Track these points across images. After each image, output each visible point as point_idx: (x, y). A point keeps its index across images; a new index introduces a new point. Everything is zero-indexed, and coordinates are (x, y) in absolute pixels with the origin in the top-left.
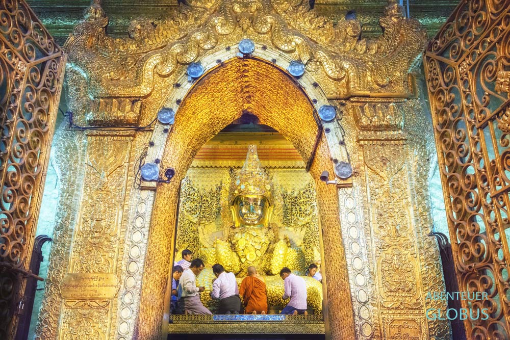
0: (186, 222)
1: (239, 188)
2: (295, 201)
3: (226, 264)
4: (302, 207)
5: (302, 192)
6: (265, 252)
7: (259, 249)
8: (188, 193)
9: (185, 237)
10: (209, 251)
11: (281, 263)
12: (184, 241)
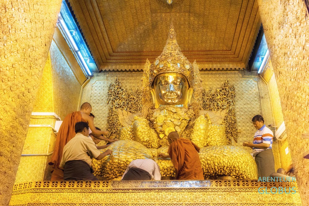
0: (114, 117)
1: (158, 67)
2: (213, 98)
3: (143, 140)
4: (219, 103)
5: (218, 90)
6: (184, 128)
7: (178, 124)
8: (117, 92)
9: (113, 129)
10: (127, 129)
11: (202, 138)
12: (112, 133)
